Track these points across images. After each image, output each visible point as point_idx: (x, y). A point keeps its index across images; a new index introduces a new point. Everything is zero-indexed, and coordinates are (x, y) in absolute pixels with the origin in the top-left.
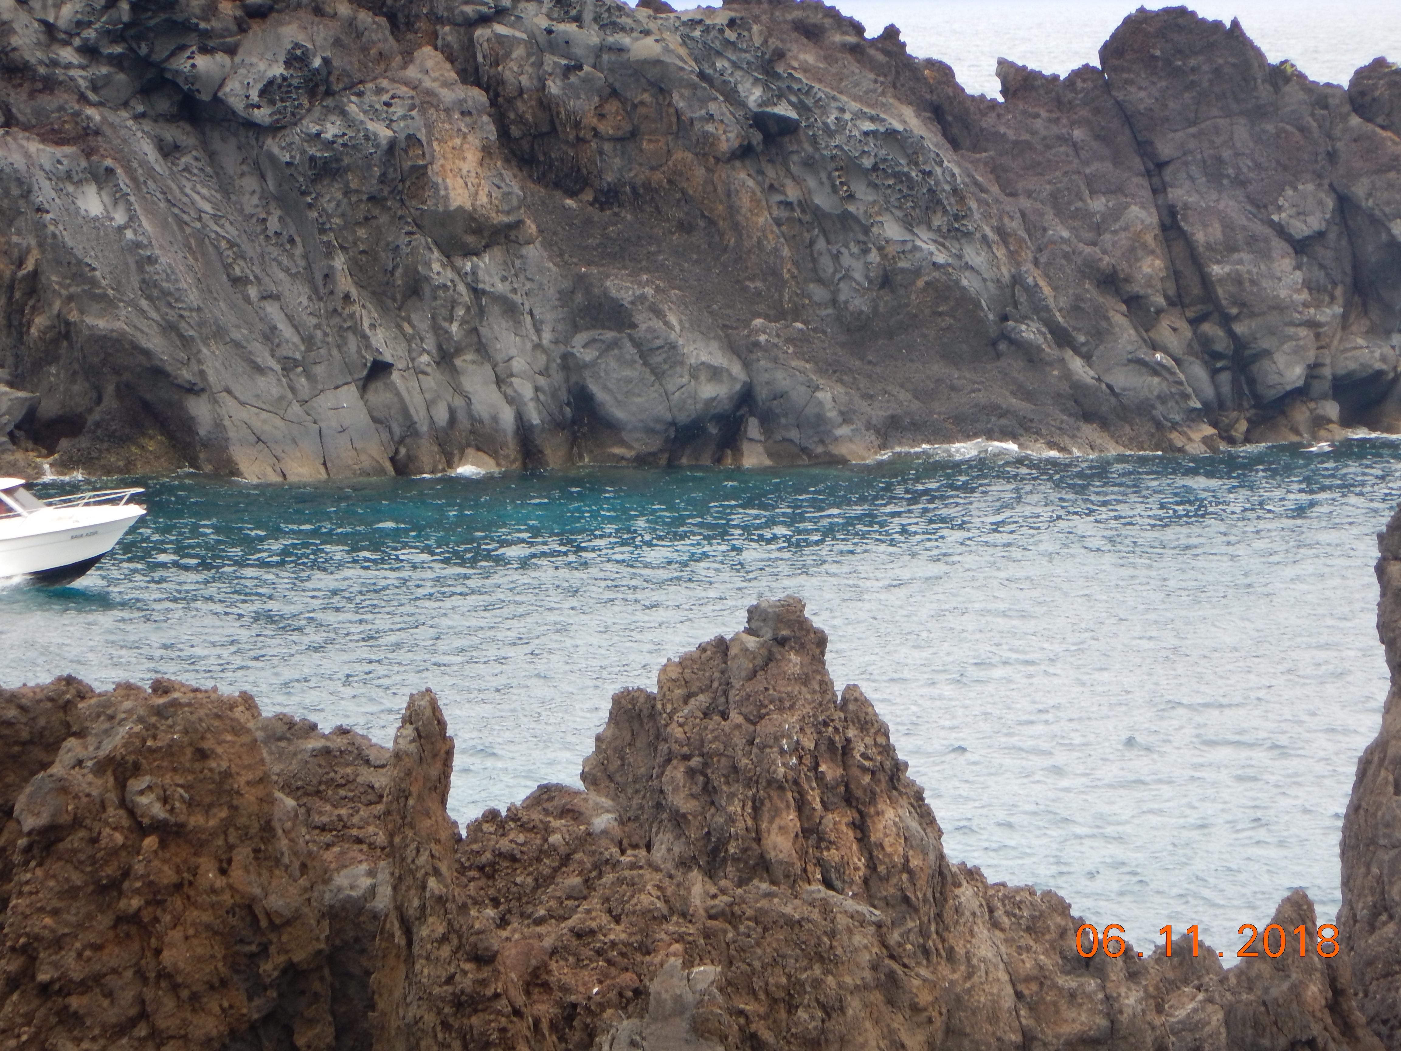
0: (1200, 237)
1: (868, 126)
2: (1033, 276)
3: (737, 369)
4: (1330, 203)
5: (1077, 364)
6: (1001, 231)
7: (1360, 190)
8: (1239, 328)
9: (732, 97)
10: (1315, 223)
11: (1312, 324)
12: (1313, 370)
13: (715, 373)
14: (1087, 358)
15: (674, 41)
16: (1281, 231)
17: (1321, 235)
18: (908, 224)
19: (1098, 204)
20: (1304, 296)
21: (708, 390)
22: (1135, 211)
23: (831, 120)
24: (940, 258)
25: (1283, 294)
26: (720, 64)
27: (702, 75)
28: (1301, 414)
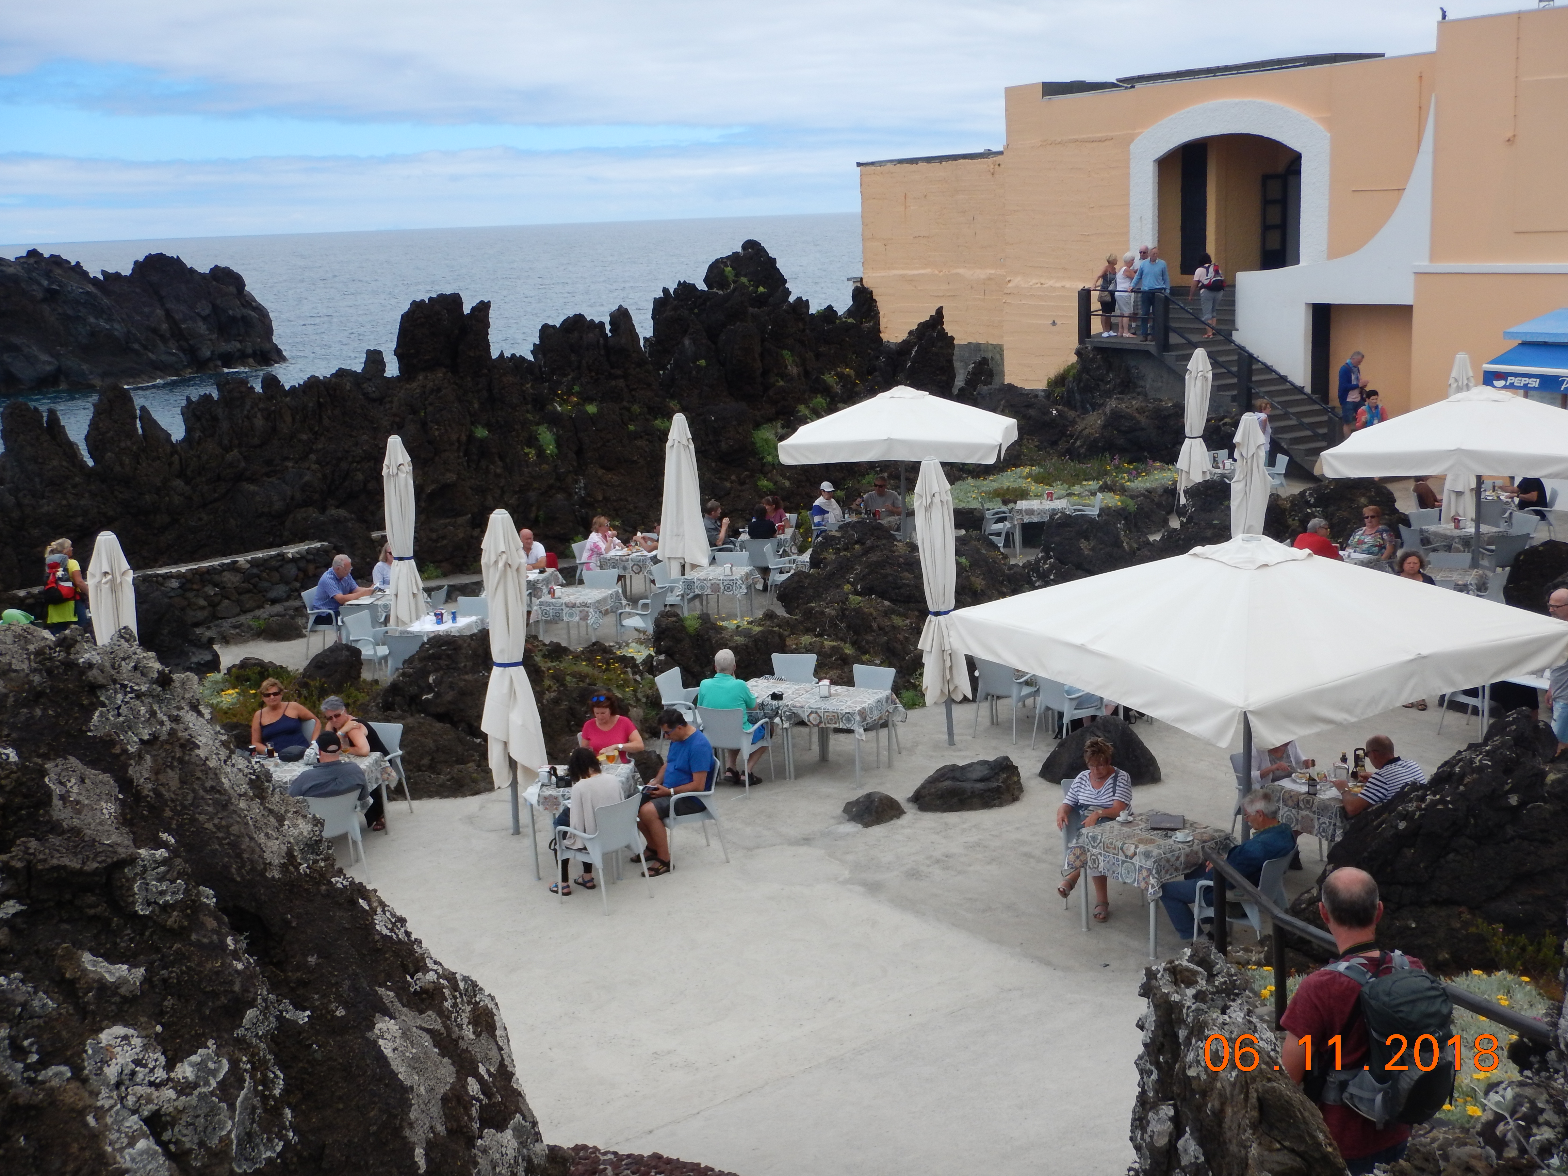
0: (177, 317)
1: (81, 290)
2: (134, 331)
3: (56, 362)
4: (210, 306)
5: (150, 354)
6: (122, 319)
7: (218, 302)
8: (191, 342)
9: (39, 284)
10: (207, 312)
11: (211, 340)
12: (213, 352)
13: (49, 363)
14: (152, 353)
15: (19, 268)
16: (198, 314)
17: (209, 315)
18: (96, 318)
19: (146, 310)
20: (207, 332)
21: (48, 368)
22: (158, 311)
23: (69, 289)
24: (108, 327)
25: (202, 332)
26: (34, 274)
27: (30, 278)
28: (211, 365)
